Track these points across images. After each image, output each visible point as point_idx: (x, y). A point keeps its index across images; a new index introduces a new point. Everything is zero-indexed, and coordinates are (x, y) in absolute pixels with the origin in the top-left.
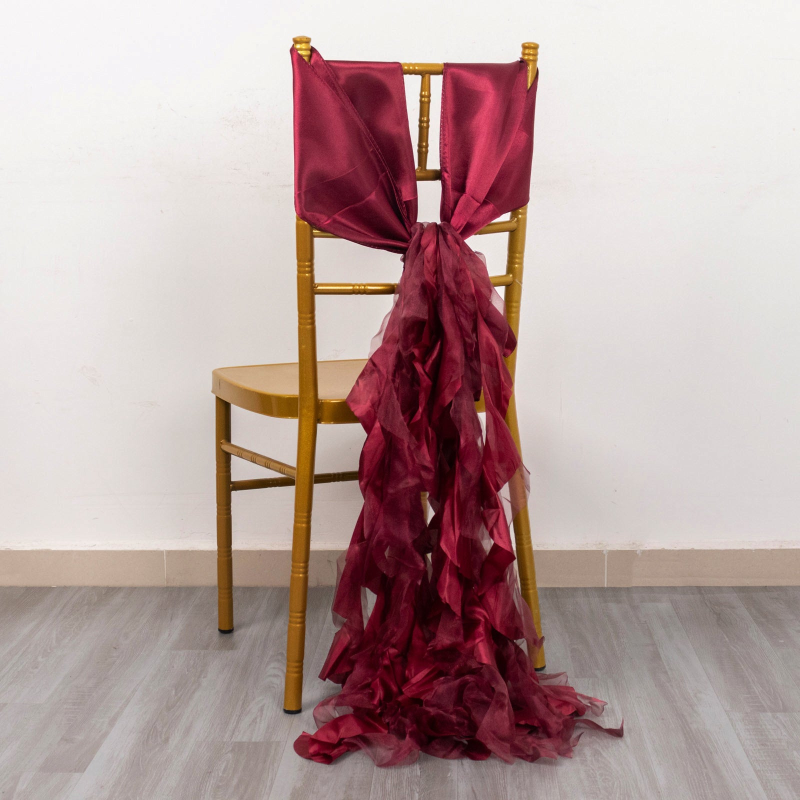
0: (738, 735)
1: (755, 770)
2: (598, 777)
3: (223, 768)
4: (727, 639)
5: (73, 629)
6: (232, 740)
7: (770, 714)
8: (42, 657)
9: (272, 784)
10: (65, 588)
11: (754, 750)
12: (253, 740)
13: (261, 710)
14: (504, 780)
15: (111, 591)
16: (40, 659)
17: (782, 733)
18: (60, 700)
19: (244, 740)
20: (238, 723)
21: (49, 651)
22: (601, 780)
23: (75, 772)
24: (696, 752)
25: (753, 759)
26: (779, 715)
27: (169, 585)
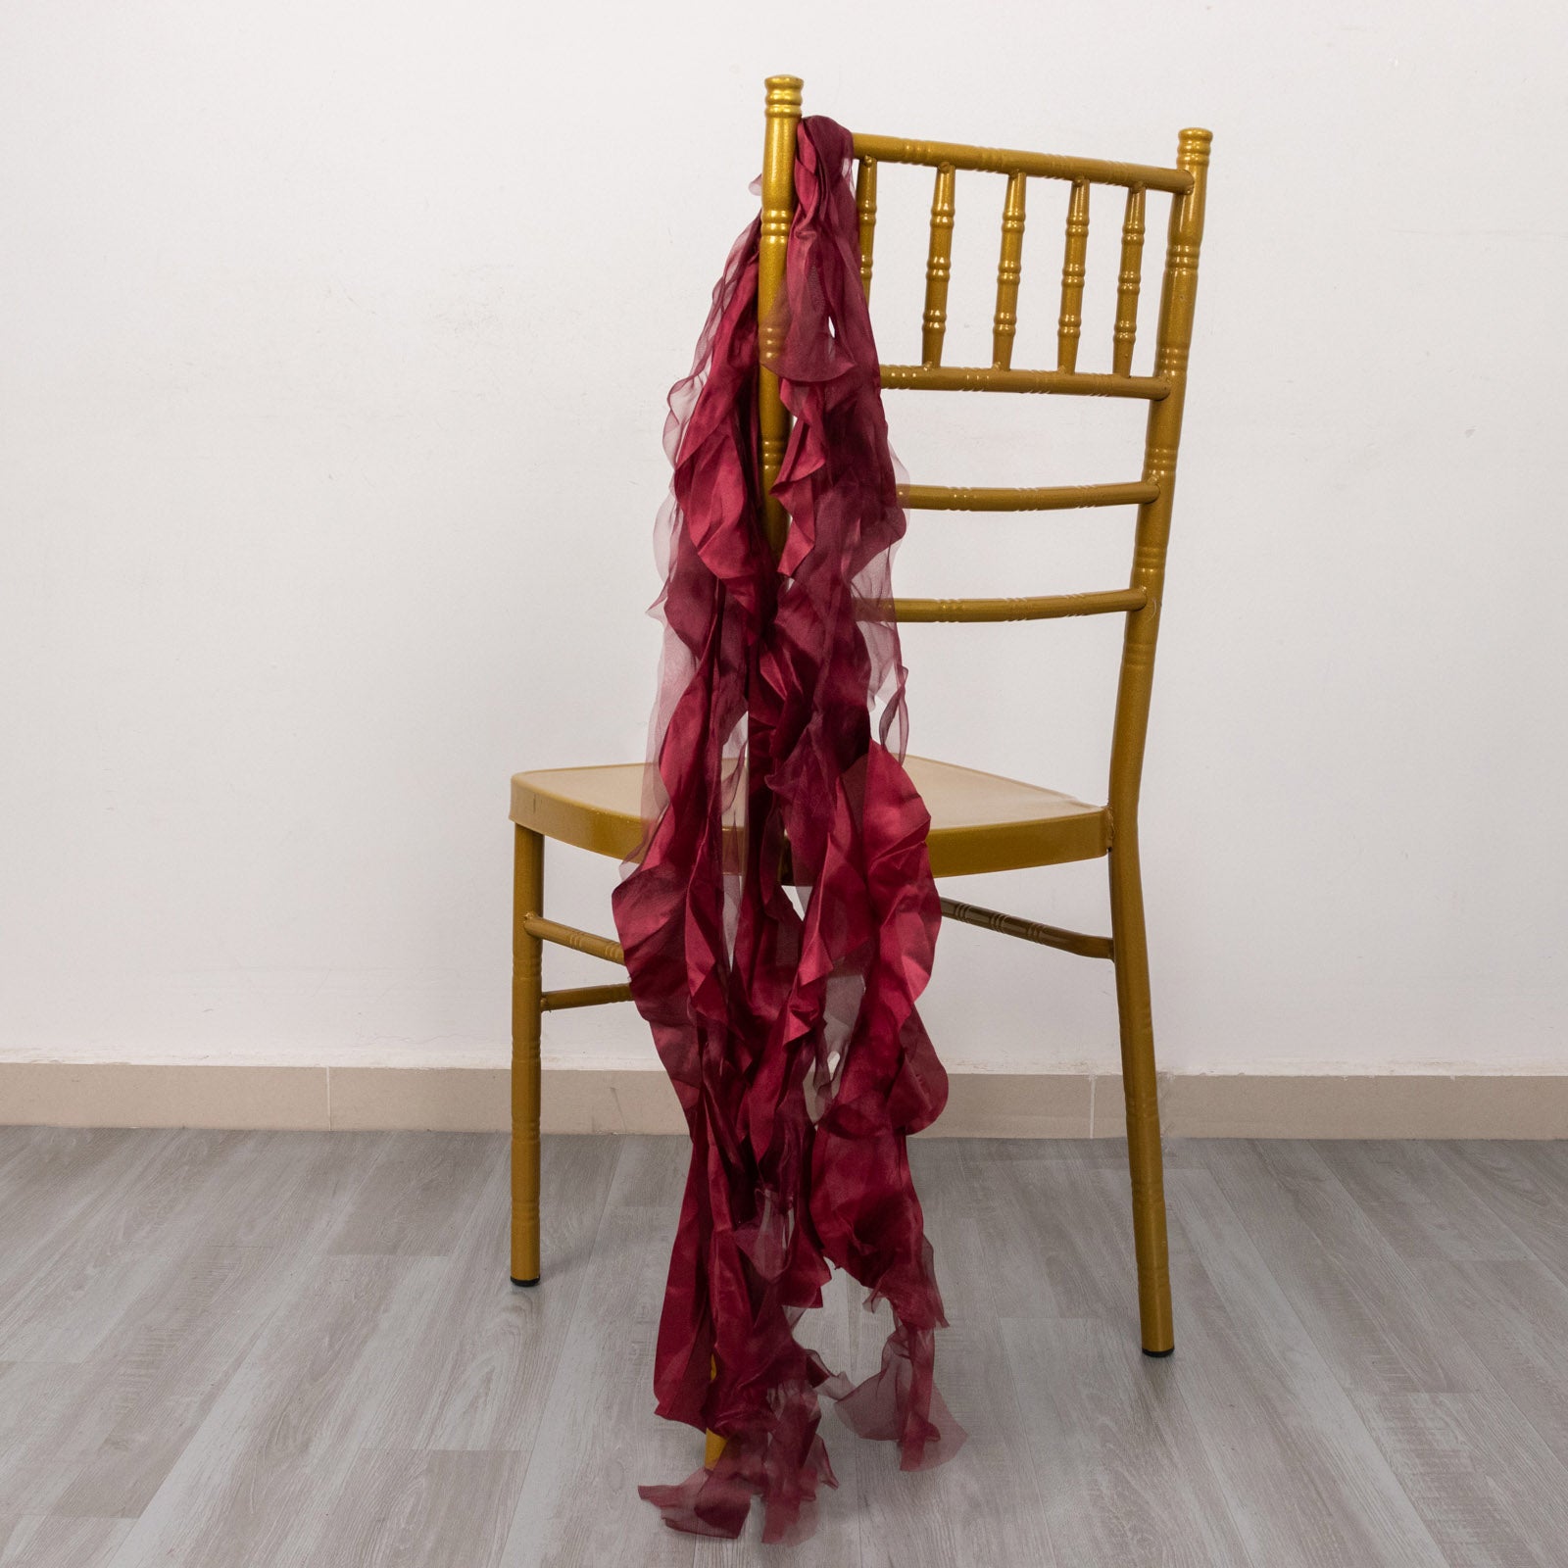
0: (1377, 1441)
1: (1424, 1521)
2: (1129, 1534)
3: (408, 1510)
4: (1319, 1242)
5: (157, 1210)
6: (429, 1447)
7: (1425, 1396)
8: (95, 1266)
9: (502, 1548)
10: (153, 1132)
11: (1414, 1475)
12: (469, 1449)
13: (488, 1380)
14: (950, 1540)
15: (234, 1137)
16: (90, 1270)
17: (1457, 1438)
18: (115, 1356)
19: (450, 1448)
20: (442, 1407)
21: (109, 1254)
22: (1135, 1542)
23: (122, 1516)
24: (1306, 1479)
25: (1416, 1495)
26: (1443, 1397)
27: (335, 1127)
